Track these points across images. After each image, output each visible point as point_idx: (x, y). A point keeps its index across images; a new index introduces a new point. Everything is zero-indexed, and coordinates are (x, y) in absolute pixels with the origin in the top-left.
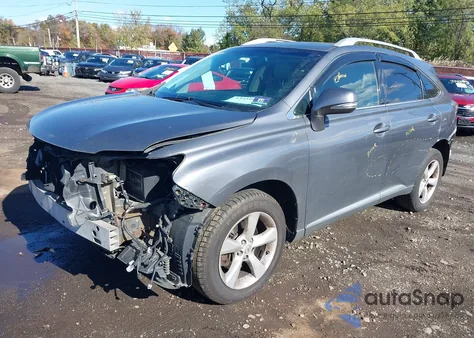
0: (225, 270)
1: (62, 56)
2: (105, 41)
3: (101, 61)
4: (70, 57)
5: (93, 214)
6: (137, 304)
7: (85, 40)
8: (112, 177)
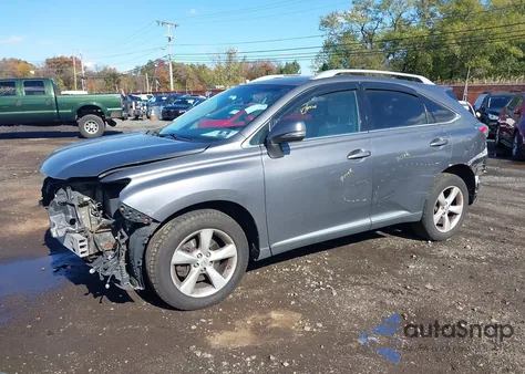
0: (182, 279)
1: (154, 100)
2: (202, 81)
3: (186, 103)
4: (159, 101)
5: (71, 228)
6: (113, 307)
7: (181, 82)
8: (86, 199)
